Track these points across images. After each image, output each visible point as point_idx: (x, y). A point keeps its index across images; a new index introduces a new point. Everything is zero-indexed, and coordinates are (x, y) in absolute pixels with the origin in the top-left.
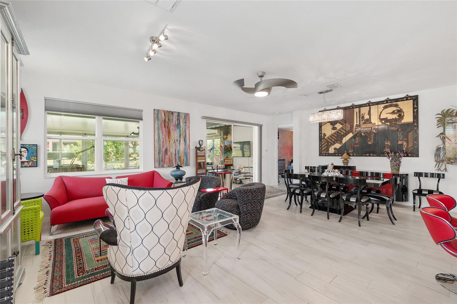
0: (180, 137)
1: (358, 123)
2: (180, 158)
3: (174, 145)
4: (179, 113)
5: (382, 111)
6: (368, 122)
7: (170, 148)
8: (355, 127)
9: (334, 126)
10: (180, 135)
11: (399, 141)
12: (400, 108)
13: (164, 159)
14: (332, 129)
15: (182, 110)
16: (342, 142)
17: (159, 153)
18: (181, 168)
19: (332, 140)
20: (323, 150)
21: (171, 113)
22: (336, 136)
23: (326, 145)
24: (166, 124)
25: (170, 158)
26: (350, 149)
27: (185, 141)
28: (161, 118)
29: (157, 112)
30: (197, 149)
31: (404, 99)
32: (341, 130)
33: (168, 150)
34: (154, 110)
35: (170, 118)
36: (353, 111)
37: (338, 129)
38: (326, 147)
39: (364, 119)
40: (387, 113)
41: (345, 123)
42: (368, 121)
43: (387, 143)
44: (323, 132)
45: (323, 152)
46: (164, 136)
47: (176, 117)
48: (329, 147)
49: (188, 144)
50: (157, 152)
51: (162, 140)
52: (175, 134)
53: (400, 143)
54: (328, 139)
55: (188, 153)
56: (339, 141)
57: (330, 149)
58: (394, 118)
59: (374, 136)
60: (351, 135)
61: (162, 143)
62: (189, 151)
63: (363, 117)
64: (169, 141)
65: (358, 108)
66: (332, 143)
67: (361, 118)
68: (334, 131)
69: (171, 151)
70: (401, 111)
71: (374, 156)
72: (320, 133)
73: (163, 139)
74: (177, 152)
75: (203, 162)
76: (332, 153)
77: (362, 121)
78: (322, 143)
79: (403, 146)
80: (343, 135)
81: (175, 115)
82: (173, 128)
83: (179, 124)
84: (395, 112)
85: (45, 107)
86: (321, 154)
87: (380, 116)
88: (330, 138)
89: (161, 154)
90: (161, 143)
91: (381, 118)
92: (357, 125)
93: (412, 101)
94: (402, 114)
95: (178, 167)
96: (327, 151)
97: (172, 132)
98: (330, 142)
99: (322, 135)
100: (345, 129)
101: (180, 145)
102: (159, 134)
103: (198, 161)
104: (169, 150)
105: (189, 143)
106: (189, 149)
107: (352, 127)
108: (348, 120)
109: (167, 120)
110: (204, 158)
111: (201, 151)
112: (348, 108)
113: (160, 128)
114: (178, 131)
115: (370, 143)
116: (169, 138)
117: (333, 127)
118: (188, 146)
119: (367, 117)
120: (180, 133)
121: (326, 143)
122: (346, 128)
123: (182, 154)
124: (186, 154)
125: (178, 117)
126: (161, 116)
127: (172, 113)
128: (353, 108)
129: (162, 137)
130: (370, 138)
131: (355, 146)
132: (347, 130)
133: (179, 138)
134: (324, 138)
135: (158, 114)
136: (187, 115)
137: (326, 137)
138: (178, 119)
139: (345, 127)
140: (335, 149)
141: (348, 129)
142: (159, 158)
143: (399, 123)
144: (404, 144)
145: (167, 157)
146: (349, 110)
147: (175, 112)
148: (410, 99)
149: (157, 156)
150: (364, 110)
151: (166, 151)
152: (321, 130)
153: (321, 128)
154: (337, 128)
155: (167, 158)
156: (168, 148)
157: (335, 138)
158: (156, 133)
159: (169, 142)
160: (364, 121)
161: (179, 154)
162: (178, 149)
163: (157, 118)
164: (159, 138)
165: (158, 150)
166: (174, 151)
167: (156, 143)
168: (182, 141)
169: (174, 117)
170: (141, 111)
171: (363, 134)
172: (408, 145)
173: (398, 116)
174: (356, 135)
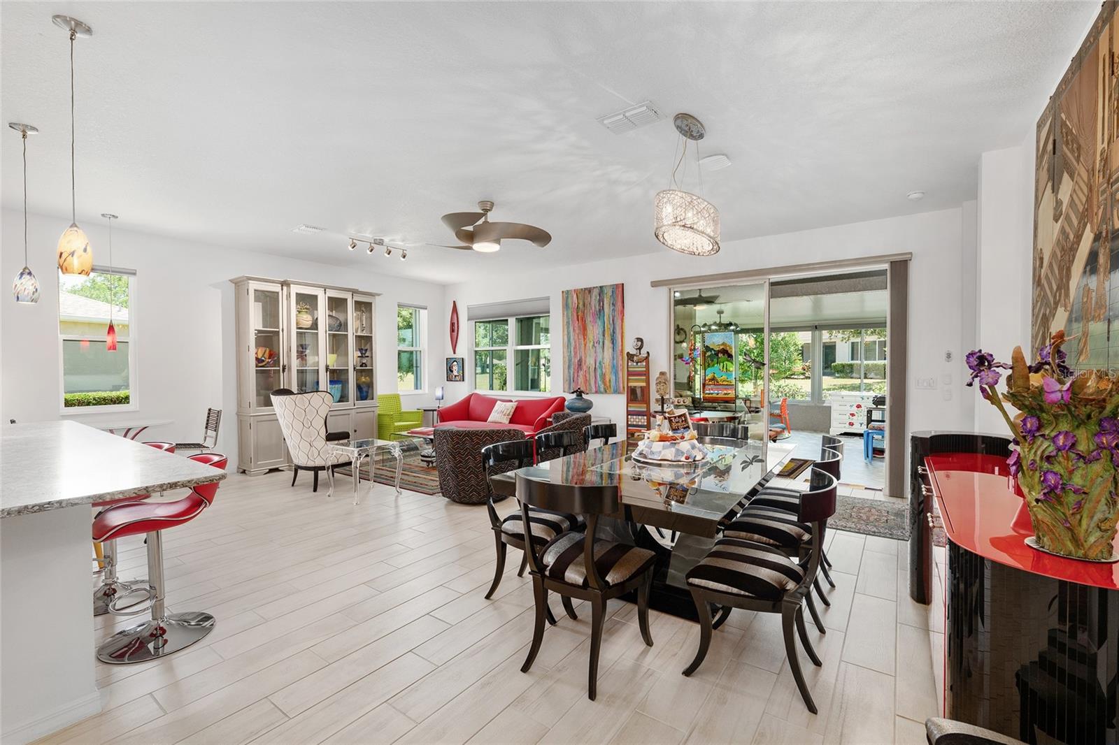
0: (604, 336)
2: (603, 376)
3: (592, 351)
4: (601, 287)
7: (586, 357)
10: (604, 330)
13: (578, 379)
15: (609, 280)
17: (569, 367)
21: (587, 291)
24: (580, 314)
25: (585, 376)
27: (613, 343)
28: (572, 303)
29: (566, 295)
30: (631, 357)
33: (583, 362)
34: (563, 292)
35: (586, 301)
44: (1039, 245)
46: (576, 338)
47: (596, 297)
49: (620, 348)
50: (567, 366)
51: (573, 344)
52: (594, 331)
54: (1045, 283)
55: (620, 368)
61: (574, 348)
62: (620, 362)
64: (585, 345)
68: (1057, 230)
69: (588, 363)
72: (1035, 252)
73: (575, 342)
74: (598, 364)
75: (641, 387)
81: (596, 292)
82: (592, 320)
83: (602, 309)
85: (468, 317)
89: (572, 369)
90: (572, 348)
95: (579, 393)
97: (589, 327)
101: (603, 351)
102: (568, 333)
103: (630, 384)
104: (585, 361)
105: (622, 345)
106: (620, 358)
109: (581, 306)
110: (646, 378)
111: (637, 363)
113: (571, 322)
114: (600, 323)
116: (584, 339)
118: (619, 352)
120: (604, 327)
123: (607, 369)
124: (614, 370)
125: (600, 295)
126: (572, 300)
127: (590, 290)
129: (574, 339)
133: (602, 337)
135: (567, 298)
136: (619, 290)
137: (1042, 273)
138: (601, 301)
142: (570, 377)
145: (581, 373)
147: (594, 288)
149: (566, 371)
151: (580, 363)
155: (581, 376)
156: (583, 358)
158: (566, 333)
159: (583, 345)
161: (601, 368)
162: (599, 359)
163: (566, 306)
164: (569, 340)
165: (567, 361)
166: (593, 362)
167: (565, 350)
168: (608, 343)
169: (593, 298)
170: (548, 298)
171: (1116, 222)
174: (1101, 234)
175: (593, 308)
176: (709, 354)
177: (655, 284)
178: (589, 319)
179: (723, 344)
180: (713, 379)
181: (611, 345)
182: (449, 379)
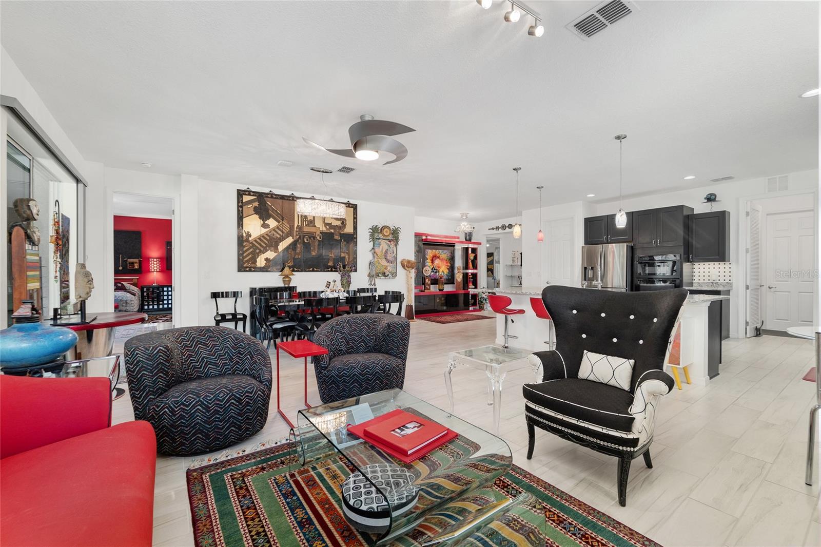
1: (300, 224)
6: (312, 225)
9: (266, 222)
11: (342, 253)
14: (261, 226)
16: (278, 249)
19: (261, 245)
20: (247, 261)
22: (268, 238)
23: (251, 253)
26: (289, 261)
31: (346, 205)
32: (276, 230)
37: (271, 227)
38: (251, 256)
39: (307, 219)
40: (331, 218)
41: (283, 220)
43: (331, 254)
44: (245, 229)
45: (245, 265)
48: (257, 257)
53: (343, 256)
54: (254, 242)
56: (273, 246)
57: (258, 260)
58: (338, 225)
59: (318, 245)
60: (289, 240)
63: (306, 216)
66: (262, 249)
67: (303, 217)
68: (264, 231)
71: (318, 271)
72: (240, 231)
76: (262, 266)
77: (304, 222)
78: (245, 249)
79: (345, 259)
80: (280, 239)
86: (241, 268)
87: (324, 219)
88: (258, 240)
91: (326, 222)
92: (298, 226)
93: (352, 209)
94: (344, 222)
96: (252, 263)
98: (259, 249)
99: (244, 235)
100: (282, 229)
107: (292, 227)
108: (287, 217)
112: (286, 198)
115: (314, 254)
117: (264, 223)
119: (310, 217)
121: (251, 250)
122: (284, 228)
128: (293, 200)
130: (314, 247)
131: (295, 257)
134: (247, 240)
137: (250, 239)
139: (282, 226)
140: (267, 259)
141: (286, 230)
143: (342, 232)
144: (347, 257)
146: (287, 201)
148: (351, 207)
152: (242, 225)
153: (242, 221)
154: (269, 225)
157: (267, 242)
160: (307, 222)
171: (306, 241)
172: (349, 259)
173: (342, 223)
174: (298, 241)
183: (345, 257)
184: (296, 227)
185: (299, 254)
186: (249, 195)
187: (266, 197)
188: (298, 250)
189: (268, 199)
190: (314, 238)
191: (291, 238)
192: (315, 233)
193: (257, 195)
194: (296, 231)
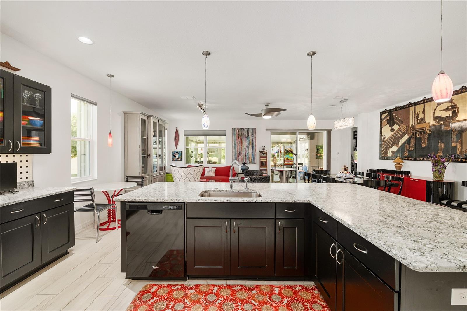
0: (249, 145)
1: (413, 124)
2: (249, 158)
3: (245, 150)
4: (248, 129)
5: (436, 108)
6: (422, 122)
7: (242, 152)
8: (411, 127)
10: (249, 143)
11: (453, 143)
12: (454, 103)
13: (238, 159)
14: (390, 131)
15: (251, 126)
16: (398, 144)
17: (235, 155)
18: (246, 165)
19: (390, 143)
20: (383, 153)
22: (394, 138)
23: (385, 148)
24: (240, 137)
25: (242, 158)
26: (406, 152)
27: (252, 147)
28: (236, 133)
29: (234, 130)
30: (261, 152)
31: (458, 92)
32: (398, 131)
34: (232, 129)
35: (242, 133)
36: (409, 110)
38: (385, 150)
39: (418, 118)
40: (441, 111)
41: (402, 123)
42: (423, 120)
43: (441, 145)
44: (383, 135)
45: (382, 156)
46: (238, 145)
48: (388, 150)
50: (234, 155)
51: (237, 147)
52: (245, 143)
53: (454, 146)
54: (387, 142)
56: (396, 143)
57: (388, 152)
58: (448, 116)
59: (428, 138)
60: (406, 137)
62: (255, 154)
63: (418, 116)
64: (242, 148)
65: (413, 106)
66: (390, 145)
67: (416, 118)
68: (392, 133)
69: (243, 154)
70: (455, 107)
71: (427, 160)
72: (381, 136)
74: (246, 154)
75: (265, 162)
76: (390, 156)
77: (417, 121)
78: (382, 146)
79: (457, 148)
80: (400, 137)
81: (246, 130)
82: (244, 139)
83: (248, 136)
84: (449, 108)
85: (184, 134)
87: (434, 114)
88: (389, 140)
90: (236, 149)
91: (435, 116)
92: (412, 125)
94: (456, 111)
95: (244, 164)
96: (386, 154)
97: (243, 142)
98: (388, 145)
99: (382, 138)
100: (401, 130)
101: (249, 150)
102: (235, 143)
103: (261, 161)
105: (256, 148)
106: (255, 152)
107: (408, 127)
108: (405, 121)
109: (240, 134)
110: (266, 158)
111: (263, 154)
112: (404, 107)
113: (236, 140)
114: (247, 140)
115: (424, 146)
116: (241, 146)
117: (392, 128)
118: (255, 150)
119: (421, 116)
121: (385, 146)
122: (403, 129)
123: (250, 156)
124: (253, 156)
125: (247, 131)
126: (236, 132)
127: (244, 129)
128: (409, 107)
130: (424, 140)
131: (410, 150)
132: (404, 132)
133: (248, 145)
134: (383, 141)
135: (234, 131)
136: (254, 130)
137: (385, 140)
138: (248, 133)
139: (401, 128)
140: (393, 152)
141: (404, 130)
142: (235, 158)
143: (453, 122)
144: (458, 146)
146: (405, 109)
149: (234, 156)
150: (419, 108)
151: (240, 154)
152: (382, 132)
153: (382, 130)
154: (394, 129)
155: (240, 158)
157: (393, 141)
158: (234, 143)
160: (418, 120)
161: (248, 155)
162: (247, 152)
163: (234, 133)
164: (235, 145)
165: (234, 153)
166: (245, 153)
167: (233, 149)
168: (250, 147)
169: (245, 132)
170: (225, 130)
171: (417, 136)
172: (462, 148)
173: (452, 113)
174: (412, 137)
175: (245, 135)
176: (286, 151)
177: (268, 130)
178: (243, 139)
179: (290, 149)
180: (287, 159)
181: (252, 148)
182: (173, 160)
183: (456, 147)
184: (410, 126)
185: (412, 147)
186: (385, 113)
187: (393, 111)
188: (412, 144)
189: (394, 112)
190: (424, 132)
191: (407, 135)
192: (425, 128)
193: (388, 112)
194: (411, 130)
